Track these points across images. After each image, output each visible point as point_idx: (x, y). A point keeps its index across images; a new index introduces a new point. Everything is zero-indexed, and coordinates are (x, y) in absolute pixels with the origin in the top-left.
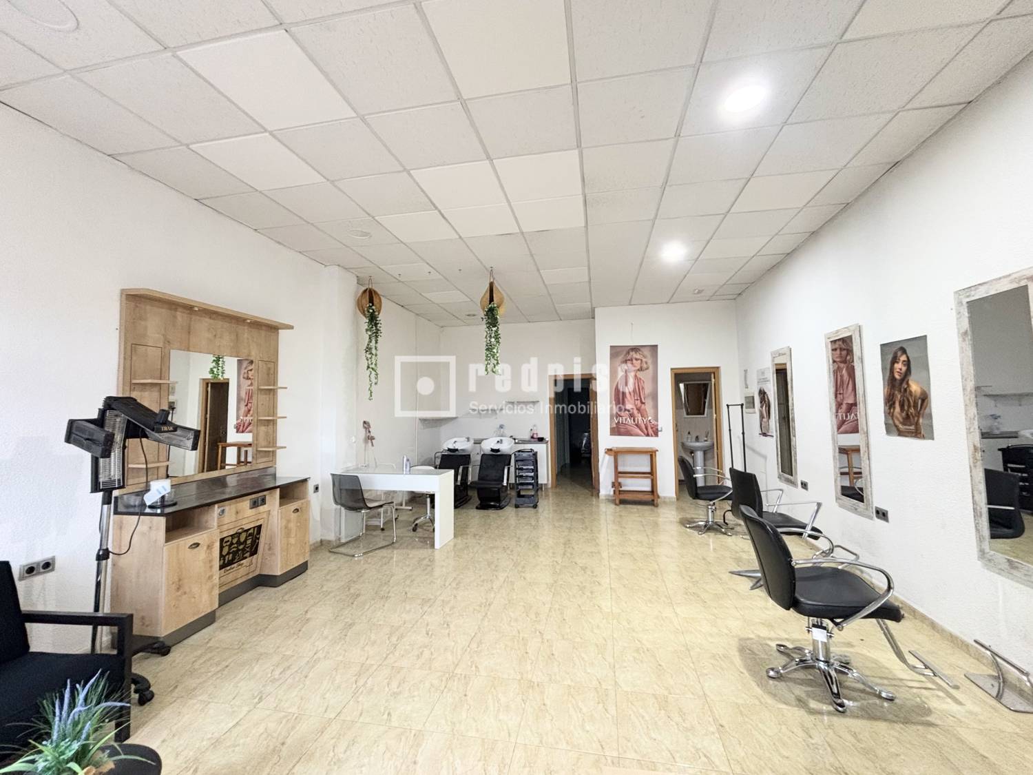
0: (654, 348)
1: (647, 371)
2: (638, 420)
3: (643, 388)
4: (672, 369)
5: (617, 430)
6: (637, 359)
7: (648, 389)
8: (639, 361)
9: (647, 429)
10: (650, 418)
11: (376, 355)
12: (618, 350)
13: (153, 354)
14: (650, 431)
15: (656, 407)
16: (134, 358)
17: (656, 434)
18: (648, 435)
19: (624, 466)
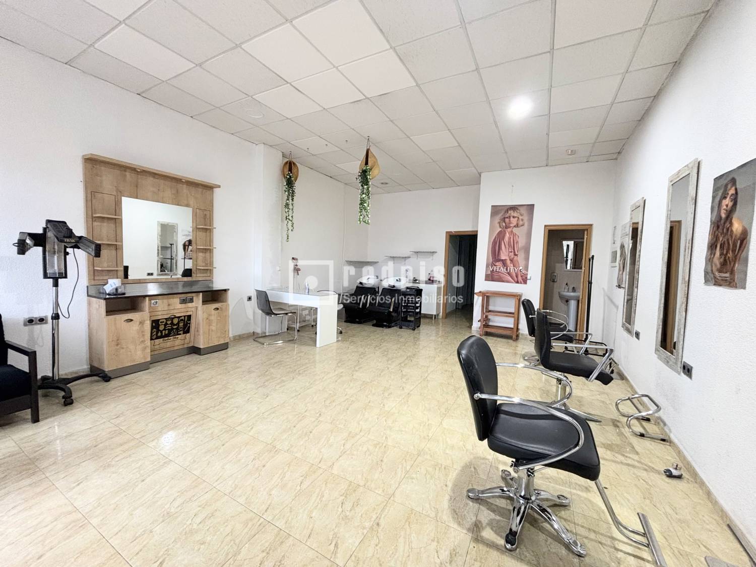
0: (531, 207)
1: (522, 227)
2: (510, 269)
3: (517, 242)
4: (545, 226)
5: (491, 277)
6: (514, 217)
7: (522, 242)
8: (516, 219)
9: (517, 277)
10: (521, 268)
11: (292, 210)
12: (500, 208)
13: (109, 199)
14: (520, 279)
15: (527, 259)
16: (94, 201)
17: (525, 281)
18: (517, 282)
19: (494, 306)
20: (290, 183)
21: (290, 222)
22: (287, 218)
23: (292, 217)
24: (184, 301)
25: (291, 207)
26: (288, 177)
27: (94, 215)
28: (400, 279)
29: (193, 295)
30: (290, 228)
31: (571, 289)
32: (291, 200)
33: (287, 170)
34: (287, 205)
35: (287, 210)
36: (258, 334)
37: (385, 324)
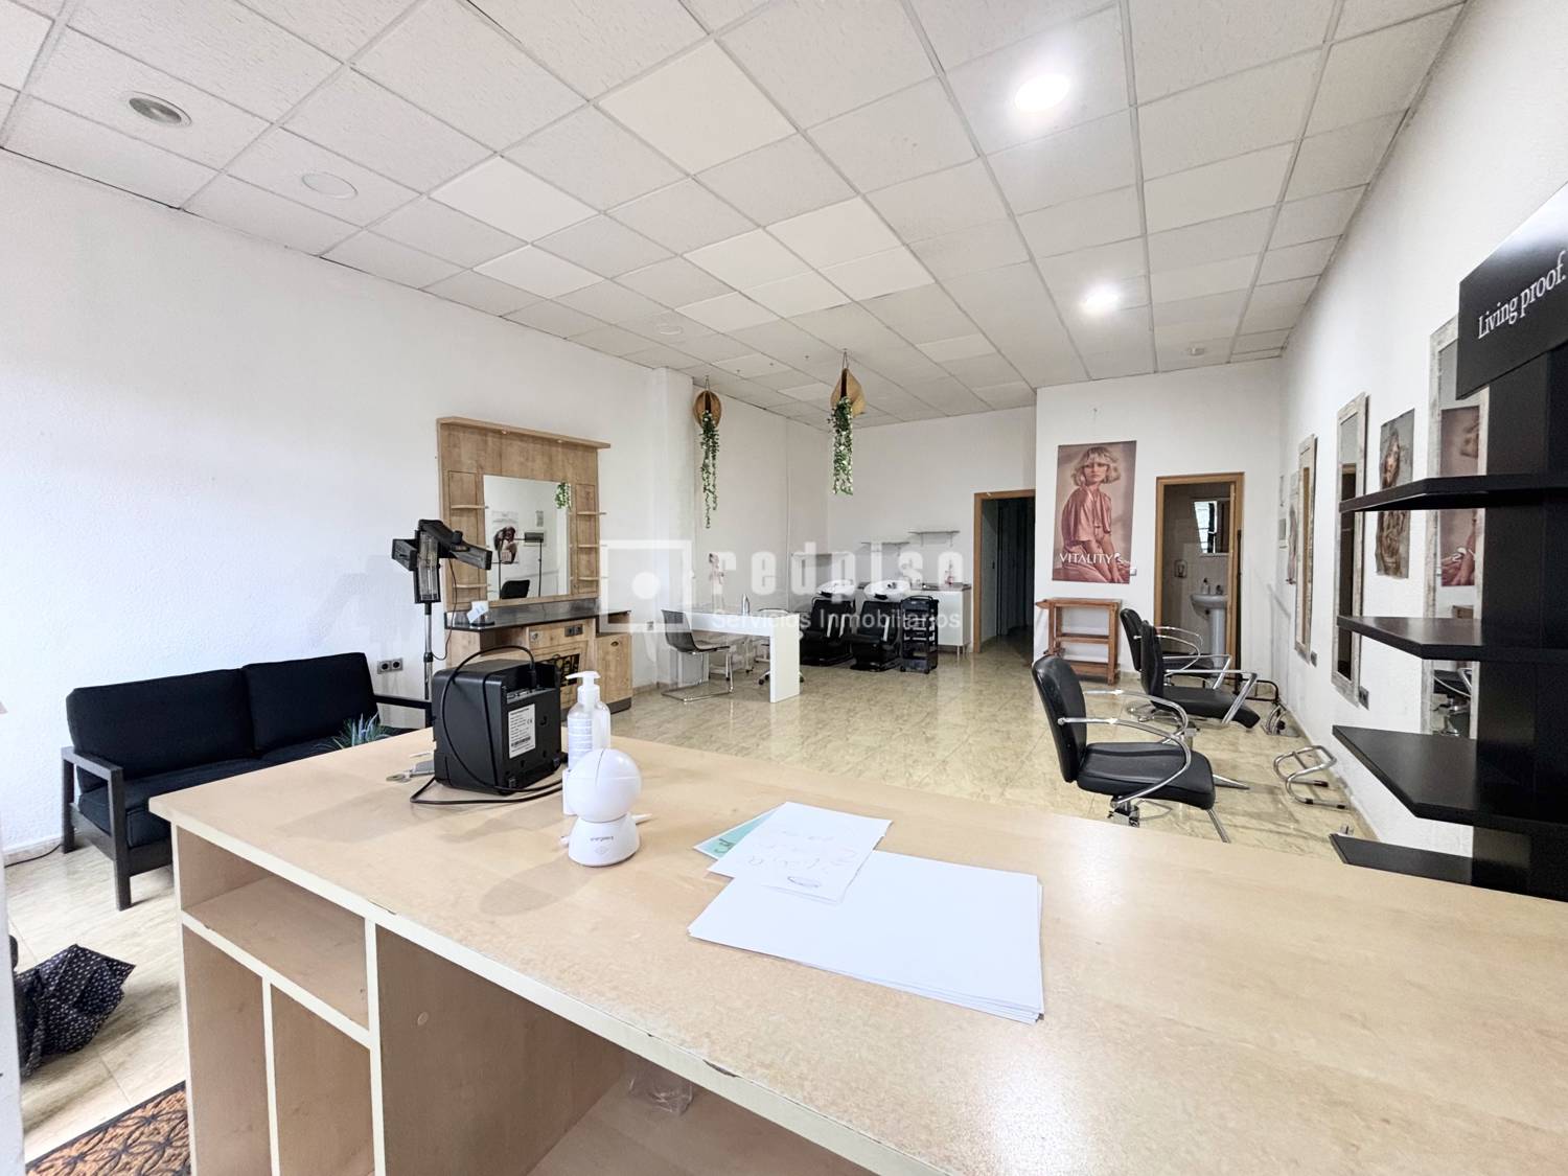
0: (1130, 446)
1: (1117, 482)
2: (1098, 557)
3: (1108, 509)
4: (1158, 478)
5: (1062, 573)
6: (1100, 465)
7: (1116, 509)
8: (1105, 468)
9: (1111, 571)
10: (1117, 555)
11: (714, 474)
12: (1075, 449)
13: (469, 479)
14: (1117, 575)
15: (1128, 538)
16: (452, 484)
17: (1126, 579)
18: (1112, 581)
19: (1072, 625)
20: (709, 430)
21: (711, 495)
22: (705, 489)
23: (714, 486)
24: (570, 633)
25: (711, 469)
26: (706, 419)
27: (453, 507)
28: (894, 584)
29: (581, 622)
30: (712, 505)
31: (1214, 591)
32: (711, 458)
33: (702, 411)
34: (705, 467)
35: (705, 476)
36: (665, 685)
37: (873, 664)
